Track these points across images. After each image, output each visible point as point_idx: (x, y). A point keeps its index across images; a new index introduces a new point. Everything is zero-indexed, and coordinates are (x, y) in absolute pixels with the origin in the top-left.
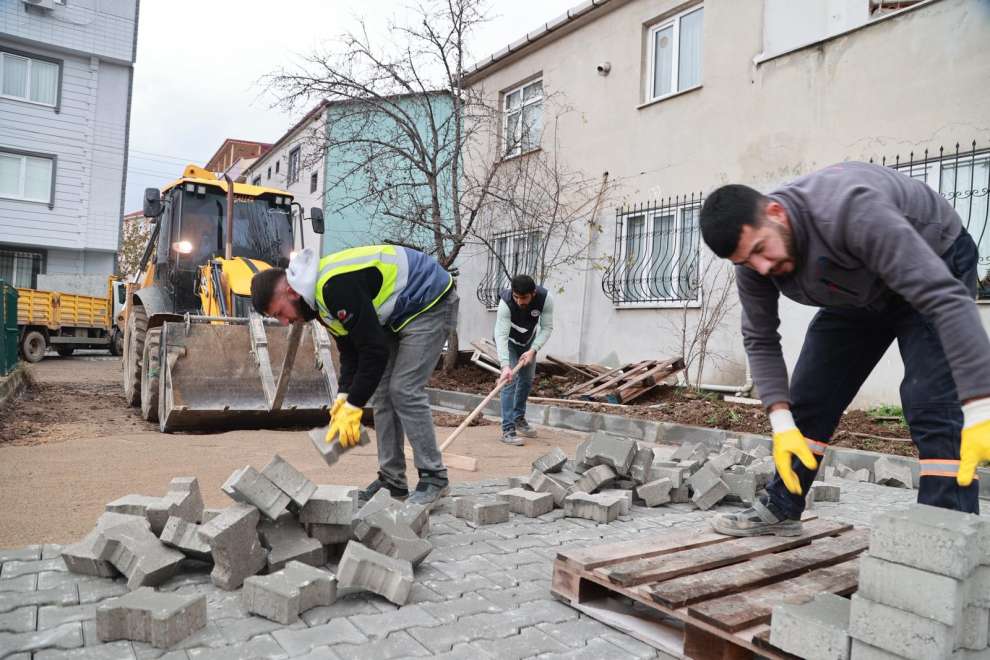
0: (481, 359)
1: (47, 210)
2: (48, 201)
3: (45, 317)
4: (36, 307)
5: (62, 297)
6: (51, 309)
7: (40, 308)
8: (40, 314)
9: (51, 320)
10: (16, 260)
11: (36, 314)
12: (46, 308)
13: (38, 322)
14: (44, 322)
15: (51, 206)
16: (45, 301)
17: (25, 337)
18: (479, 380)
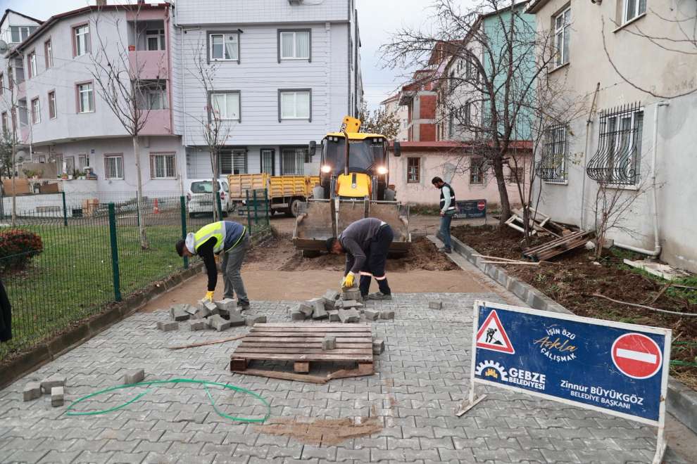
0: (515, 222)
1: (308, 122)
2: (308, 117)
3: (302, 191)
4: (297, 186)
5: (312, 178)
6: (305, 186)
7: (299, 186)
8: (300, 190)
9: (305, 192)
10: (296, 154)
11: (297, 190)
12: (302, 186)
13: (298, 194)
14: (302, 194)
15: (310, 120)
16: (302, 182)
17: (292, 203)
18: (511, 236)
